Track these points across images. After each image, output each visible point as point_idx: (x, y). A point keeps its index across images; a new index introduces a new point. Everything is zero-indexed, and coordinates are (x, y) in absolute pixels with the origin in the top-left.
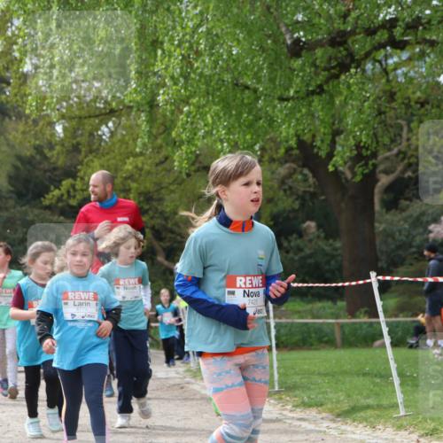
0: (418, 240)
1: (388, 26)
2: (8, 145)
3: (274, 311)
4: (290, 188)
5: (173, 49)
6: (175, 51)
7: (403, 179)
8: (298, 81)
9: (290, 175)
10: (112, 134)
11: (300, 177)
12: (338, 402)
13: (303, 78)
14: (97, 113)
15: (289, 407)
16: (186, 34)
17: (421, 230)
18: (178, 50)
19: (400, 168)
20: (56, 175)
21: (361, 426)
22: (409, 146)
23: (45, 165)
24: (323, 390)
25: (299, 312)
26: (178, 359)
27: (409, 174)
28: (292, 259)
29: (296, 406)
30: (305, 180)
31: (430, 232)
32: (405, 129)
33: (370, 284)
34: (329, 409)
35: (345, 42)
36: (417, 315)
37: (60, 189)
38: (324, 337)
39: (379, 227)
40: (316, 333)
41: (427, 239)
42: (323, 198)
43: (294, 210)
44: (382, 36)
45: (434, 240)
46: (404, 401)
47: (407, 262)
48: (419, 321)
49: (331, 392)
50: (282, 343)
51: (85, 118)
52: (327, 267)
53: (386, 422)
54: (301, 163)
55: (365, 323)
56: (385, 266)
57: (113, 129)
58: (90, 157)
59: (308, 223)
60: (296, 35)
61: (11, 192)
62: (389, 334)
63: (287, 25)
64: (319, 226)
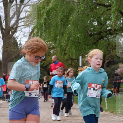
0: (113, 73)
7: (110, 61)
10: (53, 52)
14: (50, 48)
17: (113, 71)
19: (110, 59)
22: (112, 54)
27: (112, 60)
31: (115, 72)
32: (112, 51)
41: (114, 73)
44: (108, 32)
45: (116, 73)
58: (48, 57)
60: (91, 32)
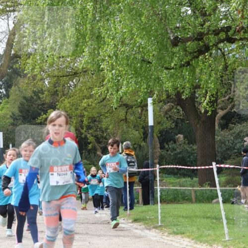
1: (225, 30)
2: (19, 90)
3: (160, 182)
4: (170, 117)
5: (110, 41)
6: (111, 42)
7: (231, 112)
8: (176, 59)
9: (170, 110)
10: (75, 86)
11: (175, 111)
12: (192, 232)
13: (179, 58)
14: (68, 74)
15: (166, 234)
16: (117, 33)
17: (240, 140)
18: (112, 42)
19: (229, 107)
20: (44, 107)
21: (204, 245)
22: (234, 95)
23: (39, 102)
24: (185, 226)
25: (173, 183)
26: (106, 207)
28: (170, 154)
29: (170, 234)
30: (178, 112)
33: (212, 169)
34: (188, 236)
35: (202, 39)
36: (236, 186)
37: (46, 115)
38: (185, 197)
39: (217, 138)
40: (181, 195)
41: (243, 145)
42: (188, 122)
43: (171, 128)
46: (229, 232)
47: (232, 157)
48: (237, 190)
49: (189, 227)
50: (163, 200)
51: (61, 77)
52: (189, 159)
53: (218, 243)
54: (176, 103)
55: (208, 190)
56: (220, 159)
57: (76, 83)
58: (63, 98)
59: (179, 135)
60: (176, 34)
61: (20, 116)
62: (222, 196)
63: (171, 29)
64: (185, 137)
